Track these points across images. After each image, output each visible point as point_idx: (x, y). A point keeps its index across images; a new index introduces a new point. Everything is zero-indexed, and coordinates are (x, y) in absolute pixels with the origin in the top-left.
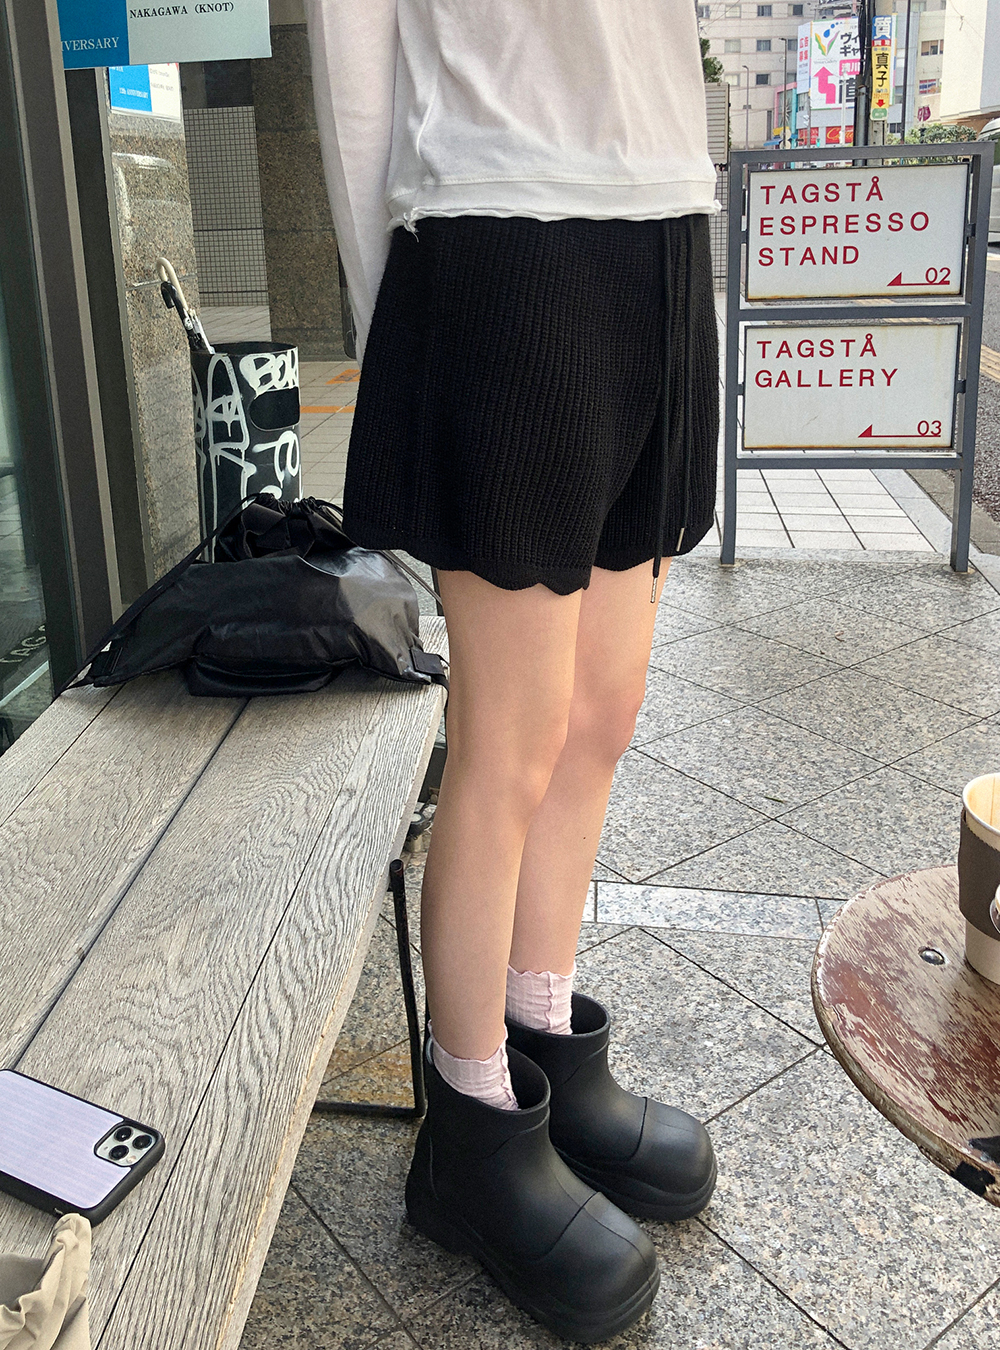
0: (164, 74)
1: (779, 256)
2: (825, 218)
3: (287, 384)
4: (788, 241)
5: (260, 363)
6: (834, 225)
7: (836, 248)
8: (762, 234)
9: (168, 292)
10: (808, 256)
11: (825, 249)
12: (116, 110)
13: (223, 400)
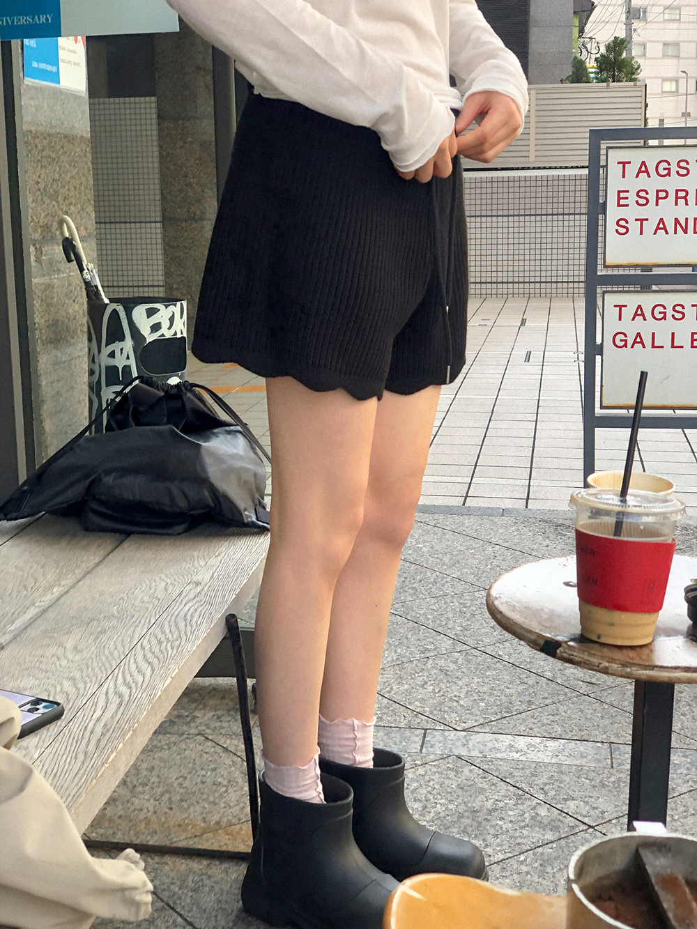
0: (71, 51)
1: (634, 226)
2: (677, 191)
3: (175, 334)
4: (642, 212)
5: (151, 313)
6: (685, 198)
7: (687, 219)
8: (619, 205)
9: (68, 247)
10: (661, 226)
11: (676, 219)
12: (28, 81)
13: (116, 346)
